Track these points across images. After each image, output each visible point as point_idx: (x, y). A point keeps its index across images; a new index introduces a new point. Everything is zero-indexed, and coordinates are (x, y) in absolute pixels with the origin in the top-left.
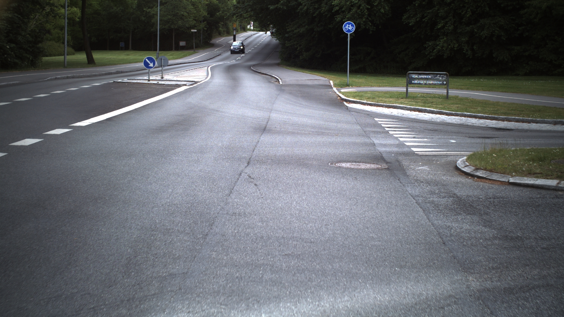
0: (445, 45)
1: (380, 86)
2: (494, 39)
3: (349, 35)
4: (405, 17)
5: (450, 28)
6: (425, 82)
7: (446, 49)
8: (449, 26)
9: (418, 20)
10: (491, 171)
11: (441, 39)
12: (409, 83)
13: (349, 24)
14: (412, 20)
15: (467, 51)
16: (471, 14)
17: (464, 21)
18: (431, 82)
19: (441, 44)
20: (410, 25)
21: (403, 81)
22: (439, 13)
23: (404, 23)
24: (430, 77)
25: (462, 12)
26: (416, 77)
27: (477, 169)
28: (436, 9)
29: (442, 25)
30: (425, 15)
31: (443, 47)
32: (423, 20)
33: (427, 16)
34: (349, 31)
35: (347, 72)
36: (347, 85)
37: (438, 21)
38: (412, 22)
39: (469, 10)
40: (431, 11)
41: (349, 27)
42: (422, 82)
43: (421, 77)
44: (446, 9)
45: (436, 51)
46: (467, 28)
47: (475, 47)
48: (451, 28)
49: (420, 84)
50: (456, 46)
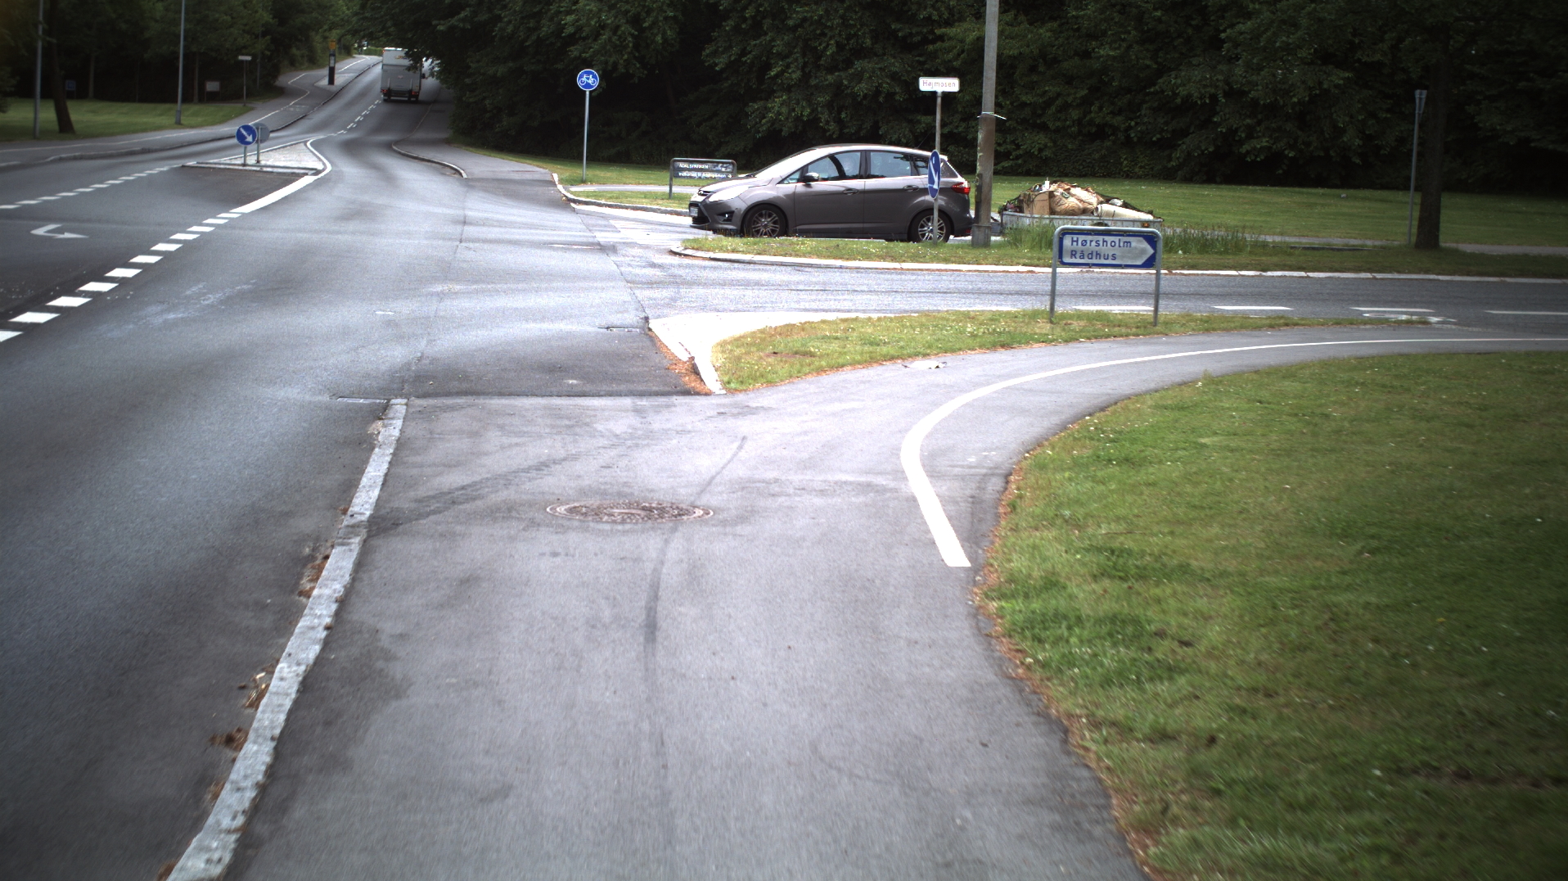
0: (784, 110)
1: (639, 184)
2: (881, 99)
3: (588, 93)
4: (708, 51)
5: (794, 76)
6: (699, 174)
7: (787, 119)
8: (794, 72)
9: (733, 58)
10: (697, 249)
11: (778, 97)
12: (675, 174)
13: (588, 73)
14: (721, 60)
15: (827, 122)
16: (834, 49)
17: (822, 62)
18: (708, 175)
19: (776, 108)
20: (717, 69)
21: (666, 175)
22: (774, 46)
23: (707, 64)
24: (707, 167)
25: (820, 45)
26: (685, 166)
27: (686, 249)
28: (768, 38)
29: (779, 69)
30: (748, 48)
31: (779, 113)
32: (744, 59)
33: (750, 52)
34: (588, 85)
35: (582, 160)
36: (583, 182)
37: (773, 61)
38: (721, 62)
39: (832, 42)
40: (758, 42)
41: (588, 79)
42: (694, 174)
43: (692, 166)
44: (786, 38)
45: (767, 122)
46: (829, 77)
47: (843, 115)
48: (796, 75)
49: (691, 177)
50: (807, 112)
